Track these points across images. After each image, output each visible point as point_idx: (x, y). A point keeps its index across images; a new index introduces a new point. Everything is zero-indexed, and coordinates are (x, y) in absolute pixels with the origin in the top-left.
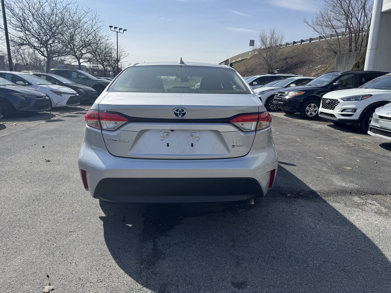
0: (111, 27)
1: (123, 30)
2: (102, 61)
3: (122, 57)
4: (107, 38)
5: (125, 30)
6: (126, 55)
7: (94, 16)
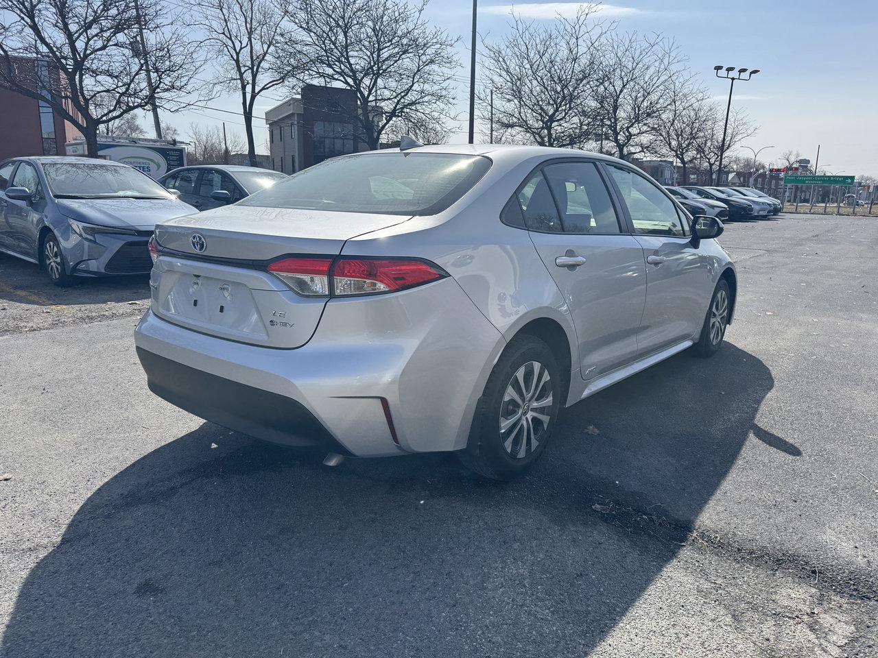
0: (718, 68)
1: (748, 73)
2: (683, 150)
3: (739, 137)
4: (701, 95)
5: (755, 72)
6: (749, 132)
7: (667, 49)
